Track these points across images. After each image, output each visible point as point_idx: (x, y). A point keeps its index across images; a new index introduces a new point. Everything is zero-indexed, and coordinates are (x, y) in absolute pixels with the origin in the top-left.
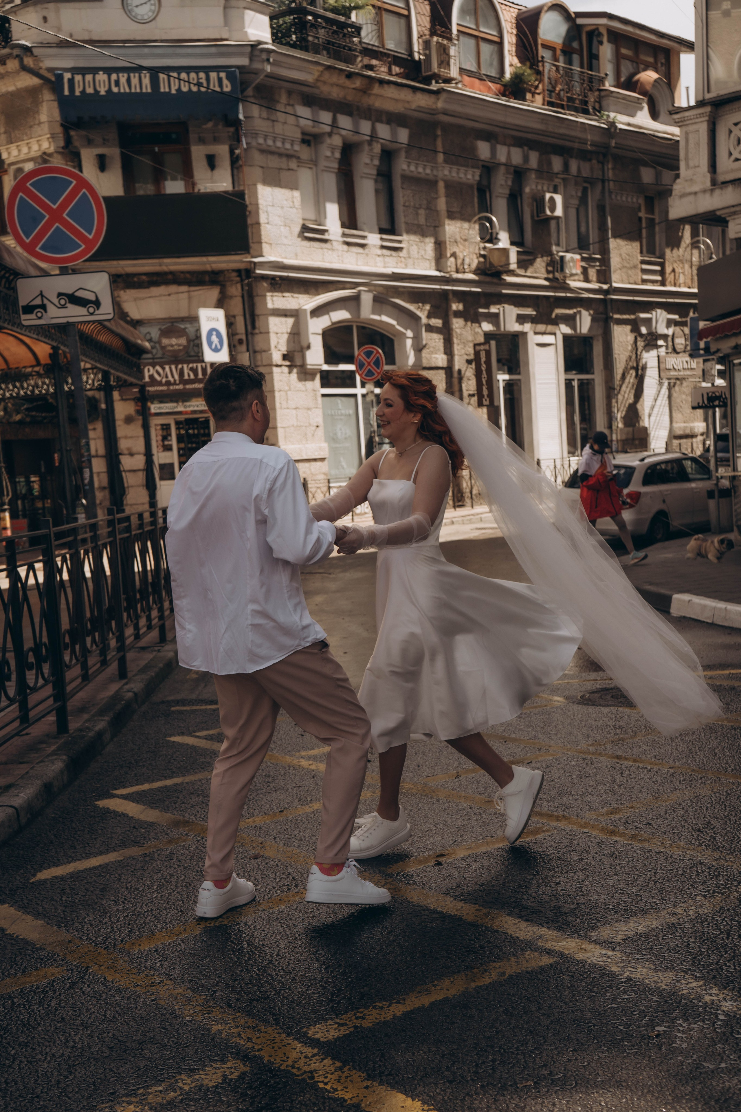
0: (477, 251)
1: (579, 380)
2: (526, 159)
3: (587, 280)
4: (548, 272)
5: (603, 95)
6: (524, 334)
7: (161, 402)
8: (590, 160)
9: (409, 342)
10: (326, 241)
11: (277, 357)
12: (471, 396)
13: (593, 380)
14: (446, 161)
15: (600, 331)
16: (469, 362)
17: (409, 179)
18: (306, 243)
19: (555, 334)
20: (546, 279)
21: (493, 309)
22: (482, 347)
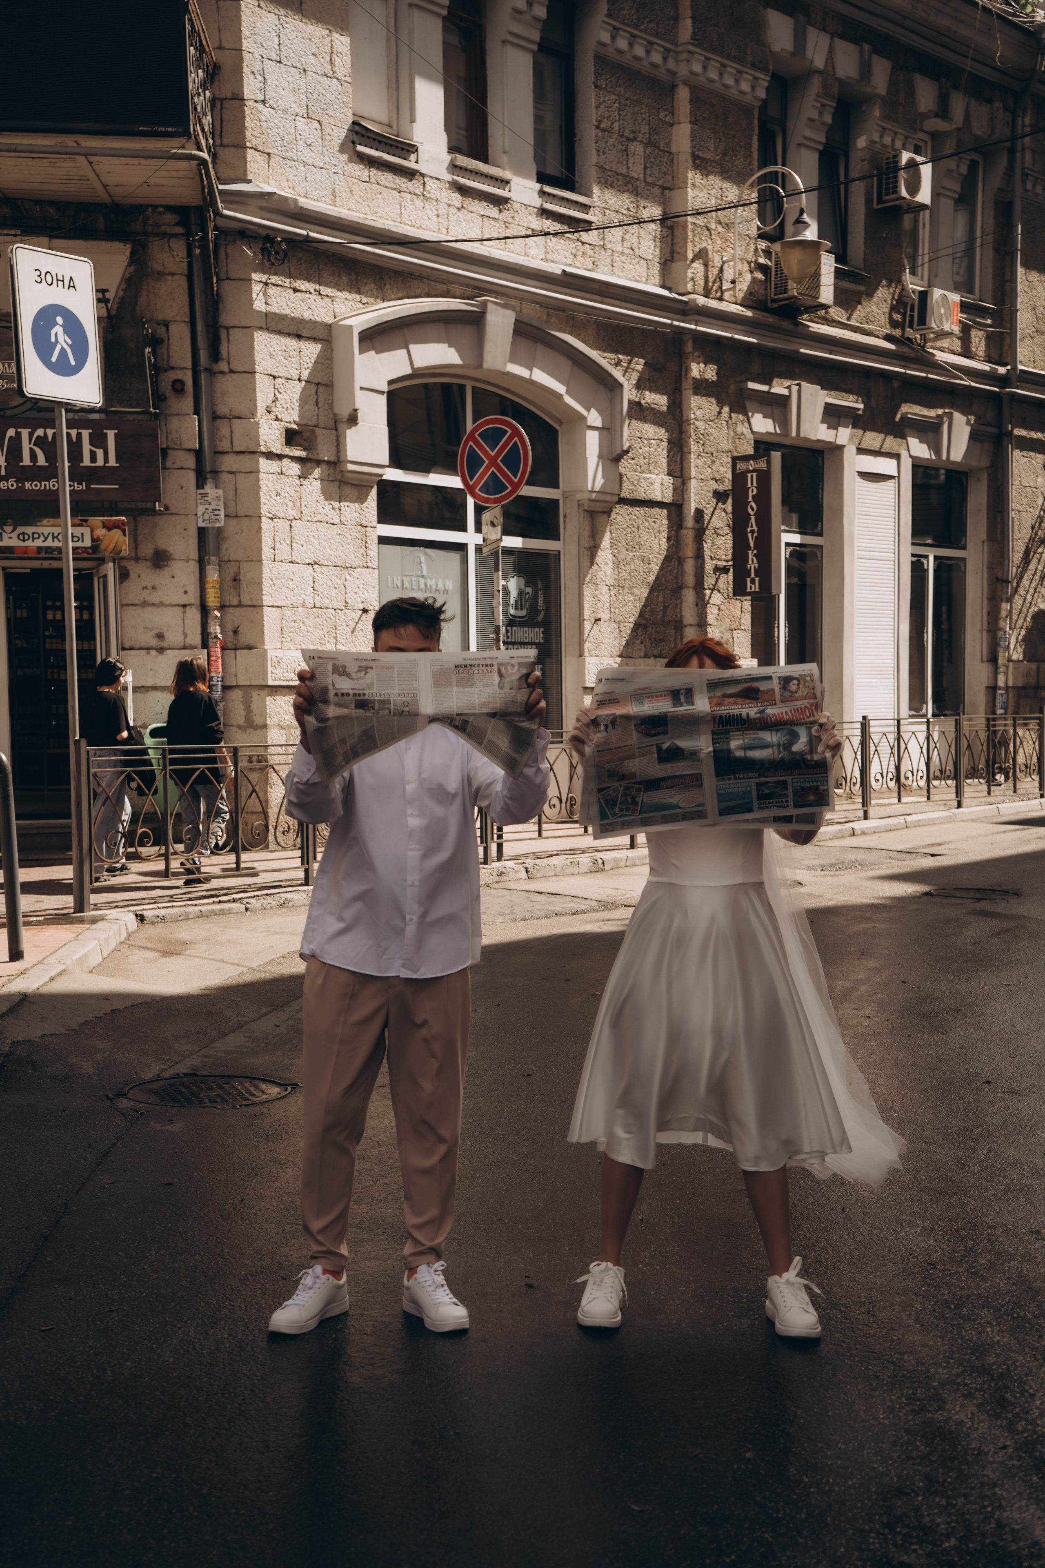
0: (751, 256)
1: (936, 558)
2: (866, 71)
3: (967, 353)
4: (894, 324)
6: (838, 449)
8: (989, 101)
9: (592, 440)
10: (411, 174)
11: (270, 434)
12: (720, 570)
13: (964, 560)
14: (698, 39)
15: (985, 462)
16: (720, 496)
17: (612, 68)
18: (359, 170)
19: (897, 457)
20: (888, 338)
21: (779, 388)
22: (751, 465)
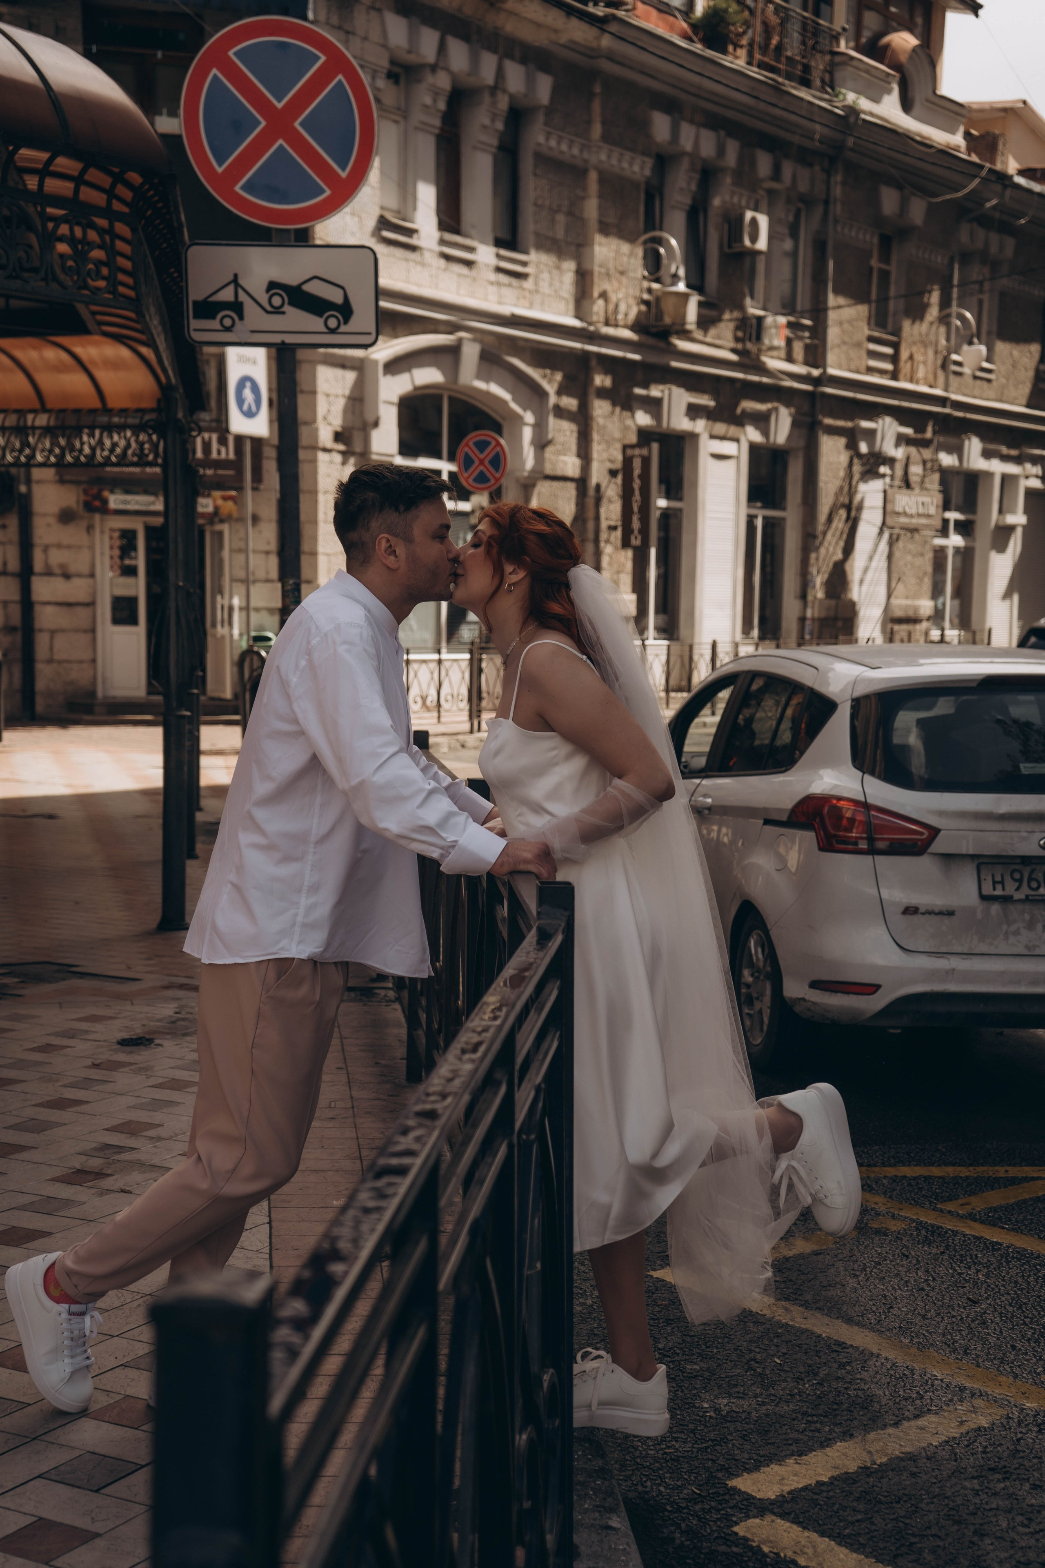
0: (638, 294)
1: (764, 518)
2: (721, 151)
3: (790, 359)
4: (737, 339)
5: (837, 61)
6: (695, 436)
7: (127, 492)
8: (810, 165)
9: (527, 434)
10: (413, 248)
11: (325, 436)
12: (613, 528)
13: (783, 519)
14: (606, 138)
15: (802, 443)
16: (613, 473)
17: (546, 161)
18: (383, 248)
19: (737, 440)
20: (734, 351)
21: (655, 392)
22: (637, 452)
